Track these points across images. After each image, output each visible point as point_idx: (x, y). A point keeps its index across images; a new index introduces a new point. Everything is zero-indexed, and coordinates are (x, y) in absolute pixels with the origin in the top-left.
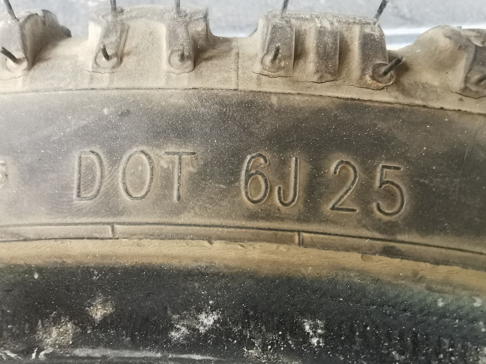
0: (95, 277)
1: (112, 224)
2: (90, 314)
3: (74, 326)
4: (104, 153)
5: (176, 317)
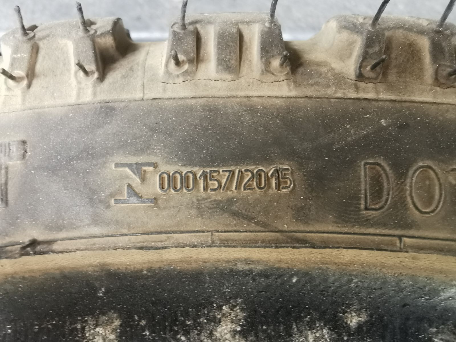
1: (400, 237)
2: (345, 320)
3: (330, 332)
4: (389, 165)
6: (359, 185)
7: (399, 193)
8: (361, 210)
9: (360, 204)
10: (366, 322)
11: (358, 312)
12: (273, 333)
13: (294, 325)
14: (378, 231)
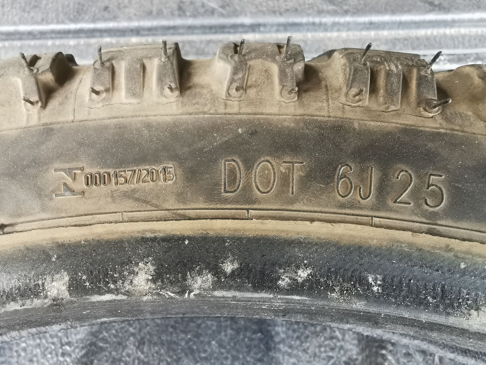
0: (227, 244)
1: (248, 210)
2: (223, 268)
3: (212, 277)
4: (241, 161)
5: (282, 271)
6: (221, 176)
7: (247, 180)
8: (221, 193)
9: (221, 189)
10: (237, 269)
11: (232, 262)
12: (174, 279)
13: (188, 273)
14: (233, 206)
